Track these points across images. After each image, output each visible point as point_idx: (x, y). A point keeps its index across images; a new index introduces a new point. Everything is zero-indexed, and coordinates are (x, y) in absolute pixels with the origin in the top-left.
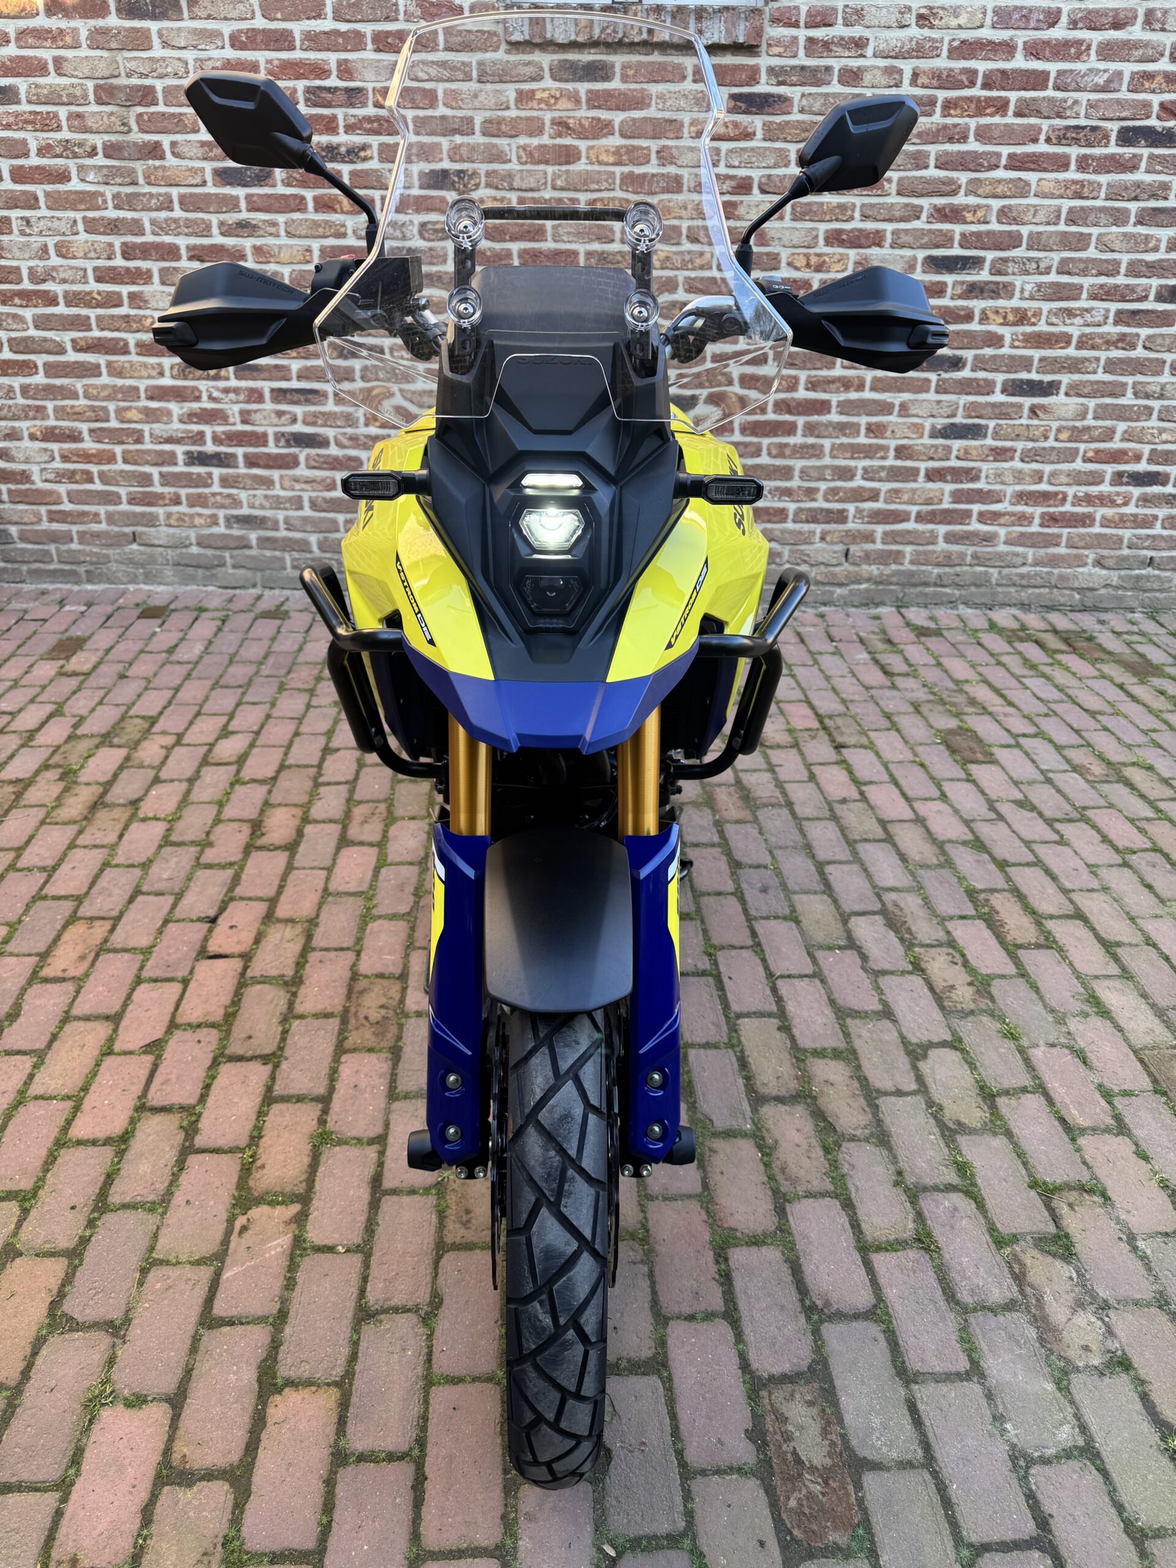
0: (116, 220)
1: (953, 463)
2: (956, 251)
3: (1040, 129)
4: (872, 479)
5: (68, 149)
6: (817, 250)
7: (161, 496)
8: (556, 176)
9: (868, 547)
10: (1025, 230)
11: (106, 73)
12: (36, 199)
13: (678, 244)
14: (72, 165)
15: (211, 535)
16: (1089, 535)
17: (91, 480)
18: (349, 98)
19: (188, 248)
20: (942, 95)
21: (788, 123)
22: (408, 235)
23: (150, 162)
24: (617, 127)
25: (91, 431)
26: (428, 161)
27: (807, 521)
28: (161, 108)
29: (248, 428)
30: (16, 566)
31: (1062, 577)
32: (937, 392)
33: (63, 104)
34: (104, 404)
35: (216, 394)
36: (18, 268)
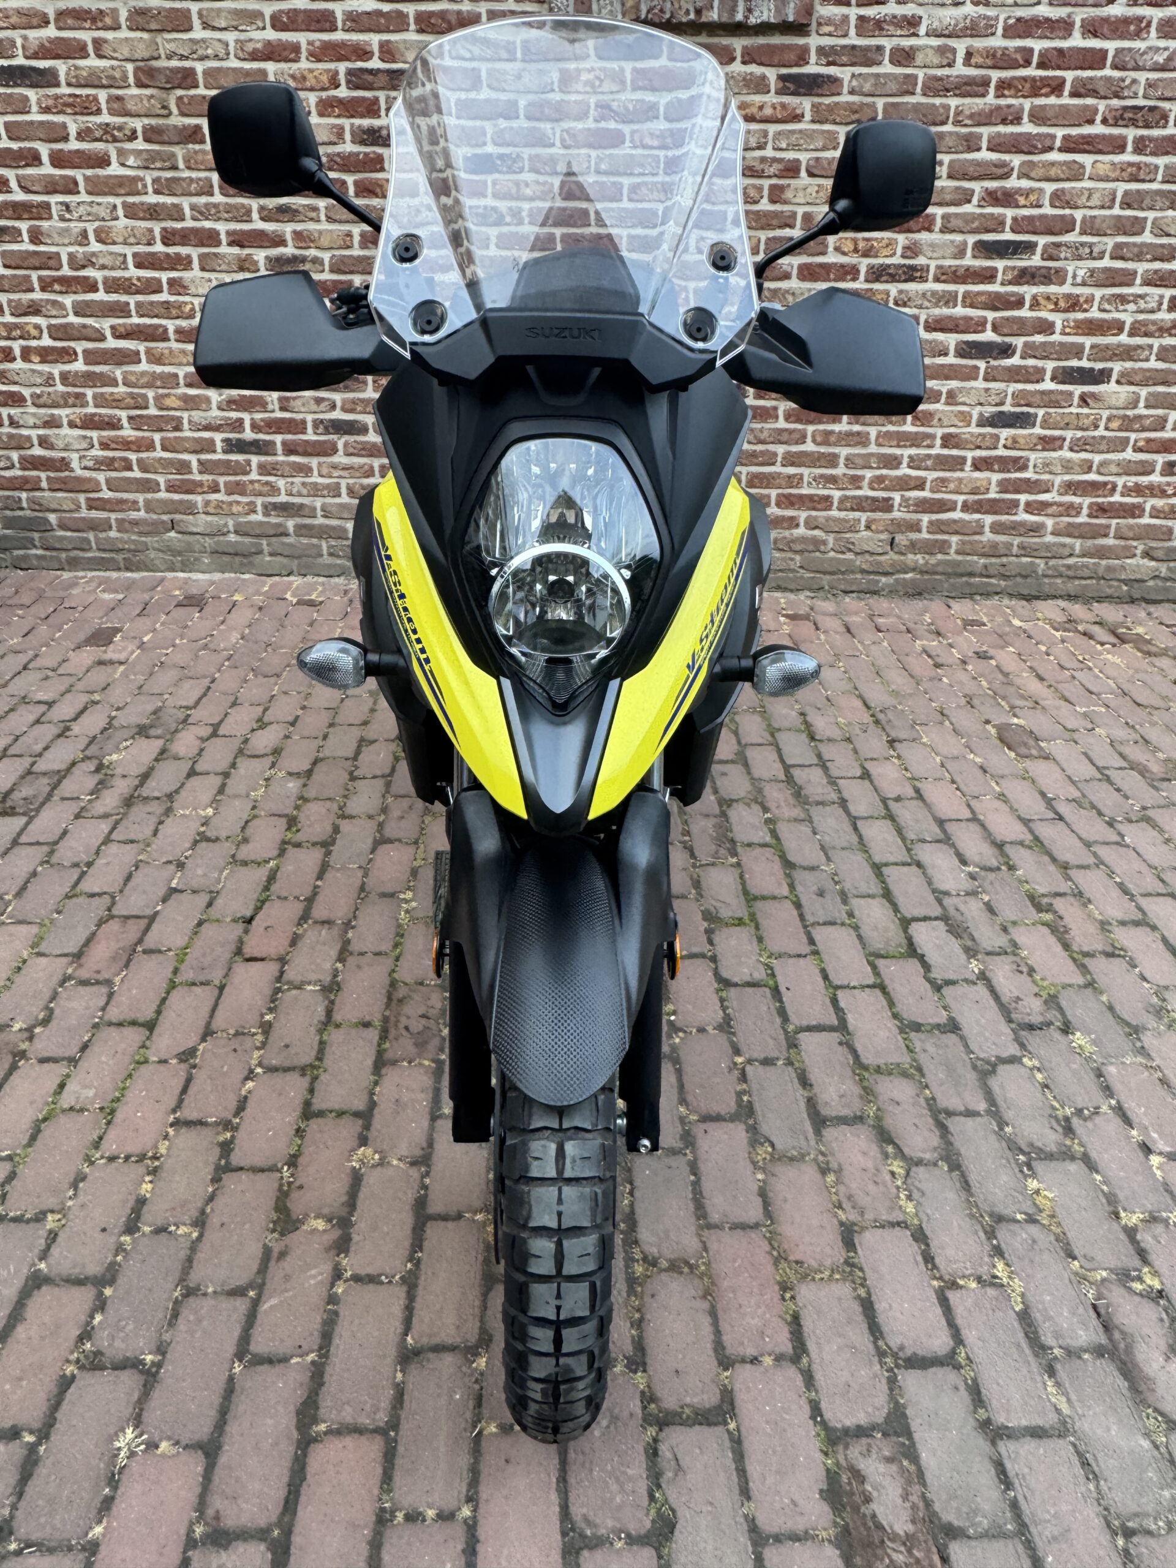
1: (1001, 452)
2: (1008, 236)
3: (1097, 110)
4: (918, 468)
5: (108, 133)
7: (200, 484)
8: (600, 160)
9: (914, 536)
10: (1078, 215)
11: (146, 55)
12: (76, 183)
14: (112, 150)
15: (249, 522)
16: (1139, 526)
17: (130, 468)
18: (392, 79)
19: (228, 233)
20: (995, 75)
23: (191, 146)
25: (130, 418)
26: (469, 145)
27: (853, 510)
29: (287, 415)
30: (54, 553)
31: (1109, 568)
32: (986, 379)
33: (103, 87)
34: (143, 391)
36: (58, 254)
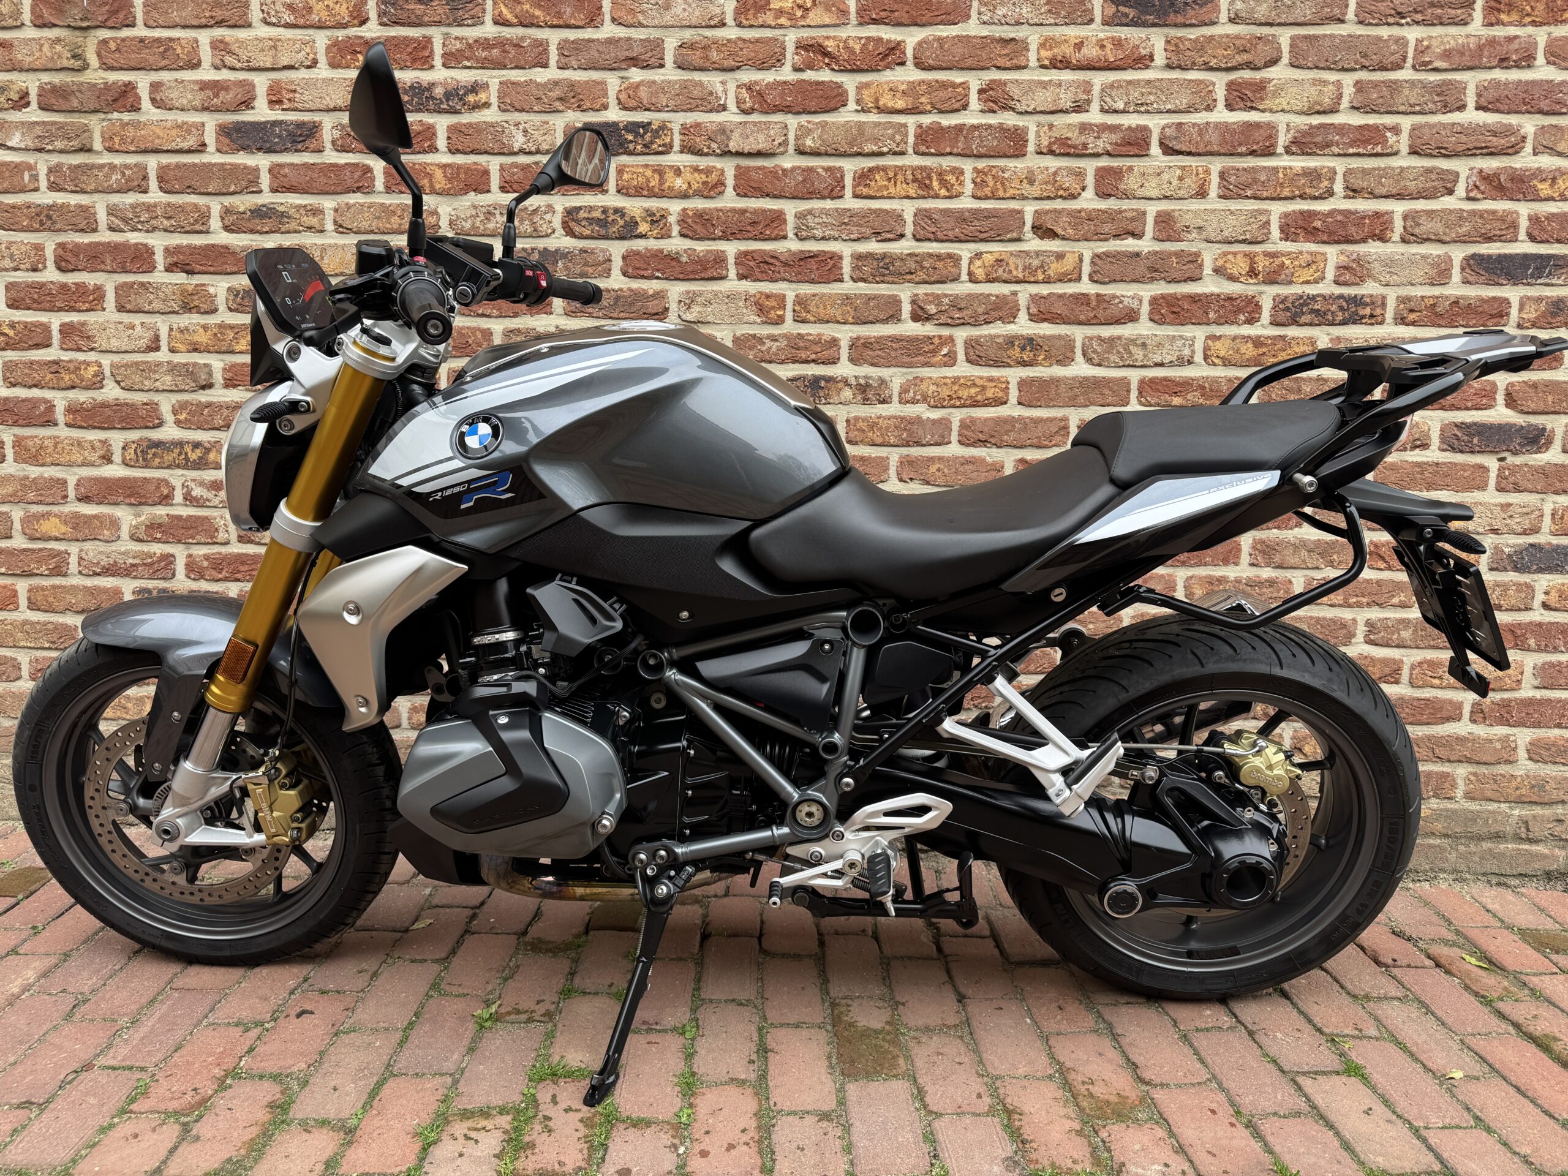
0: (50, 207)
6: (1269, 247)
13: (1019, 240)
21: (1212, 37)
22: (544, 228)
24: (909, 53)
28: (140, 31)
35: (197, 492)
